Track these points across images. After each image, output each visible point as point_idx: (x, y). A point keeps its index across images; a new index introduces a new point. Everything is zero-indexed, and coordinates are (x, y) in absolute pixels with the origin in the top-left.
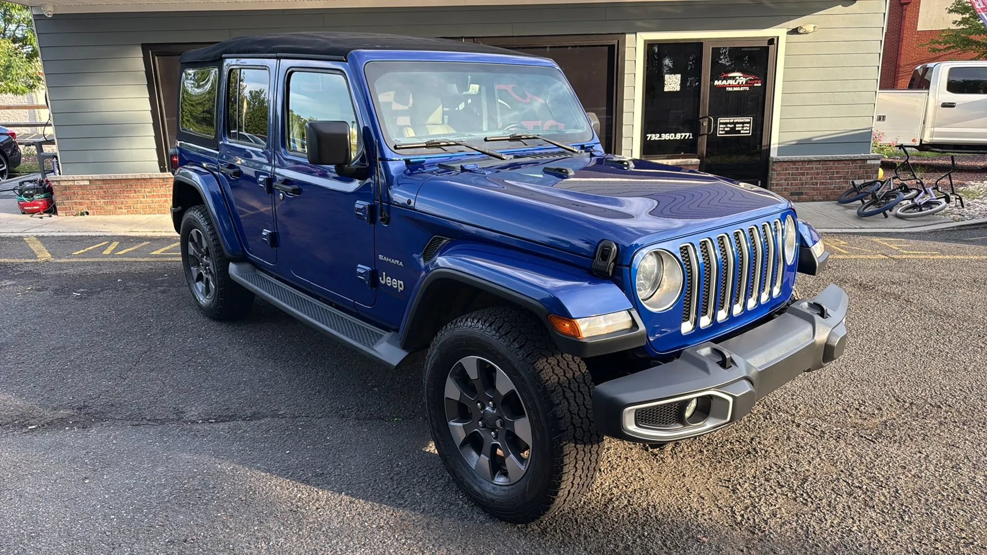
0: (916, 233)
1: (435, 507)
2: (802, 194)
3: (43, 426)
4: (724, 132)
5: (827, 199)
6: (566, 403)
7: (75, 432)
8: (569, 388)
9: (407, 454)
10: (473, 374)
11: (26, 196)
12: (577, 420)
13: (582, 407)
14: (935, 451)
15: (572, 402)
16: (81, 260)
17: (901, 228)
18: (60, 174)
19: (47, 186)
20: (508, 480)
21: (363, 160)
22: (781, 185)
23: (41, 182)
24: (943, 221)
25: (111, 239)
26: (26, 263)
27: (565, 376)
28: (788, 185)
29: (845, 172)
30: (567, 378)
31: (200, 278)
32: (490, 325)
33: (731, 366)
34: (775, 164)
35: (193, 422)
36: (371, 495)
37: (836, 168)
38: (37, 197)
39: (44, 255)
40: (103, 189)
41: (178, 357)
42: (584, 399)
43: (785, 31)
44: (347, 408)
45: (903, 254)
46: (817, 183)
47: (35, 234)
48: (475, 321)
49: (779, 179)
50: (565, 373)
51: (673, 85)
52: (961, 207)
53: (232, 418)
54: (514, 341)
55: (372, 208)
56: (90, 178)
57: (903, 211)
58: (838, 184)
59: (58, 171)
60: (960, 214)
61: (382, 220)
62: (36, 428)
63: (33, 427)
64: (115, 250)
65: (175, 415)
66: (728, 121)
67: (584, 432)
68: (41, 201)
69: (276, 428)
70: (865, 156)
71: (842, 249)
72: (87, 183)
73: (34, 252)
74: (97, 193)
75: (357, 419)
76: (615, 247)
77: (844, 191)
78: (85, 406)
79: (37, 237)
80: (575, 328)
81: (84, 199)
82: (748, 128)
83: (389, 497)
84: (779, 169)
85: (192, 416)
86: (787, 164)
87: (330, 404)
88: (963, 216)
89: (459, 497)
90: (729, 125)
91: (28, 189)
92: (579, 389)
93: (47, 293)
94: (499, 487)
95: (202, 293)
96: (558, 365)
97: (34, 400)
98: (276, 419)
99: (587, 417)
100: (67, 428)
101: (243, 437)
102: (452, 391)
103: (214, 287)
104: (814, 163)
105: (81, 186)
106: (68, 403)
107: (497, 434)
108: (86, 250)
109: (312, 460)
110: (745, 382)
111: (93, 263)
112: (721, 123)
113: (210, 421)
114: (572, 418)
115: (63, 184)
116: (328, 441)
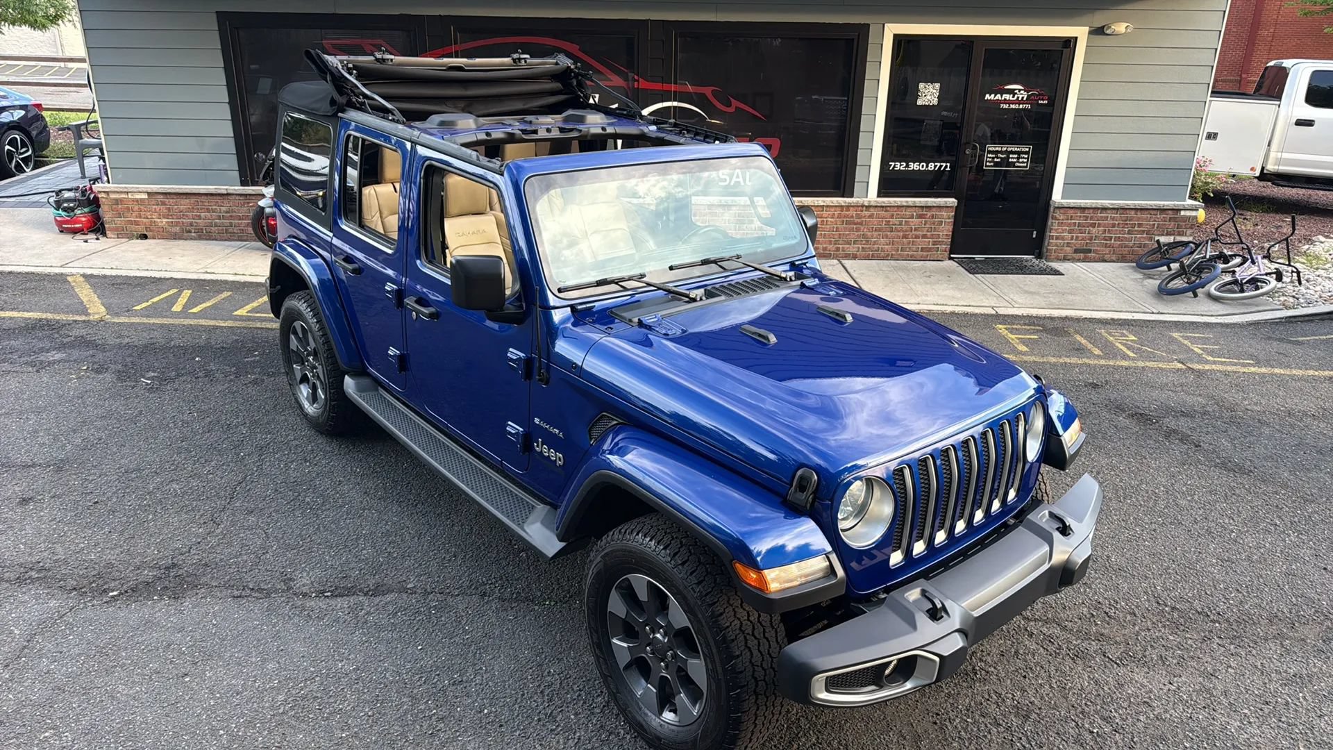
0: (1231, 324)
1: (592, 737)
2: (1090, 251)
3: (126, 592)
4: (992, 164)
5: (1122, 259)
6: (748, 654)
7: (165, 605)
8: (753, 635)
9: (560, 656)
10: (643, 595)
11: (65, 210)
12: (760, 673)
13: (767, 657)
14: (1188, 681)
15: (755, 652)
16: (145, 320)
17: (1212, 316)
18: (109, 182)
19: (92, 196)
20: (677, 719)
21: (519, 299)
22: (1063, 238)
23: (84, 192)
24: (1269, 308)
25: (181, 284)
26: (75, 321)
27: (748, 620)
28: (1072, 239)
29: (1150, 225)
30: (751, 622)
31: (304, 379)
32: (665, 548)
33: (942, 617)
34: (1057, 211)
35: (305, 595)
36: (518, 716)
37: (1138, 219)
38: (79, 212)
39: (97, 310)
40: (166, 205)
41: (280, 493)
42: (770, 647)
43: (1087, 29)
44: (490, 582)
45: (1207, 362)
46: (1111, 239)
47: (82, 271)
48: (648, 539)
49: (1060, 230)
50: (749, 616)
51: (929, 97)
52: (1297, 284)
53: (350, 592)
54: (691, 574)
55: (528, 363)
56: (149, 191)
57: (1218, 289)
58: (1138, 240)
59: (105, 178)
60: (1294, 297)
61: (539, 380)
62: (119, 595)
63: (115, 593)
64: (187, 306)
65: (282, 583)
66: (1000, 149)
67: (767, 684)
68: (85, 217)
69: (405, 610)
70: (1178, 205)
71: (1128, 348)
72: (145, 196)
73: (82, 302)
74: (158, 210)
75: (502, 599)
76: (816, 477)
77: (1146, 250)
78: (174, 565)
79: (84, 276)
80: (762, 580)
81: (140, 217)
82: (1025, 160)
83: (539, 720)
84: (1062, 218)
85: (304, 585)
86: (1072, 211)
87: (469, 575)
88: (1298, 299)
89: (620, 723)
90: (1000, 155)
91: (68, 200)
92: (764, 635)
93: (108, 377)
94: (666, 725)
95: (307, 398)
96: (742, 607)
97: (112, 552)
98: (405, 596)
99: (772, 667)
100: (155, 598)
101: (366, 622)
102: (616, 605)
103: (323, 397)
104: (1109, 212)
105: (137, 200)
106: (154, 560)
107: (667, 666)
108: (150, 303)
109: (448, 660)
110: (957, 634)
111: (162, 326)
112: (990, 152)
113: (326, 594)
114: (754, 671)
115: (113, 196)
116: (465, 631)
